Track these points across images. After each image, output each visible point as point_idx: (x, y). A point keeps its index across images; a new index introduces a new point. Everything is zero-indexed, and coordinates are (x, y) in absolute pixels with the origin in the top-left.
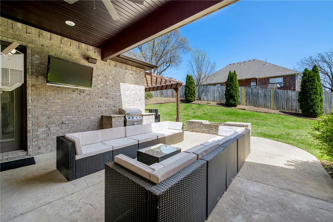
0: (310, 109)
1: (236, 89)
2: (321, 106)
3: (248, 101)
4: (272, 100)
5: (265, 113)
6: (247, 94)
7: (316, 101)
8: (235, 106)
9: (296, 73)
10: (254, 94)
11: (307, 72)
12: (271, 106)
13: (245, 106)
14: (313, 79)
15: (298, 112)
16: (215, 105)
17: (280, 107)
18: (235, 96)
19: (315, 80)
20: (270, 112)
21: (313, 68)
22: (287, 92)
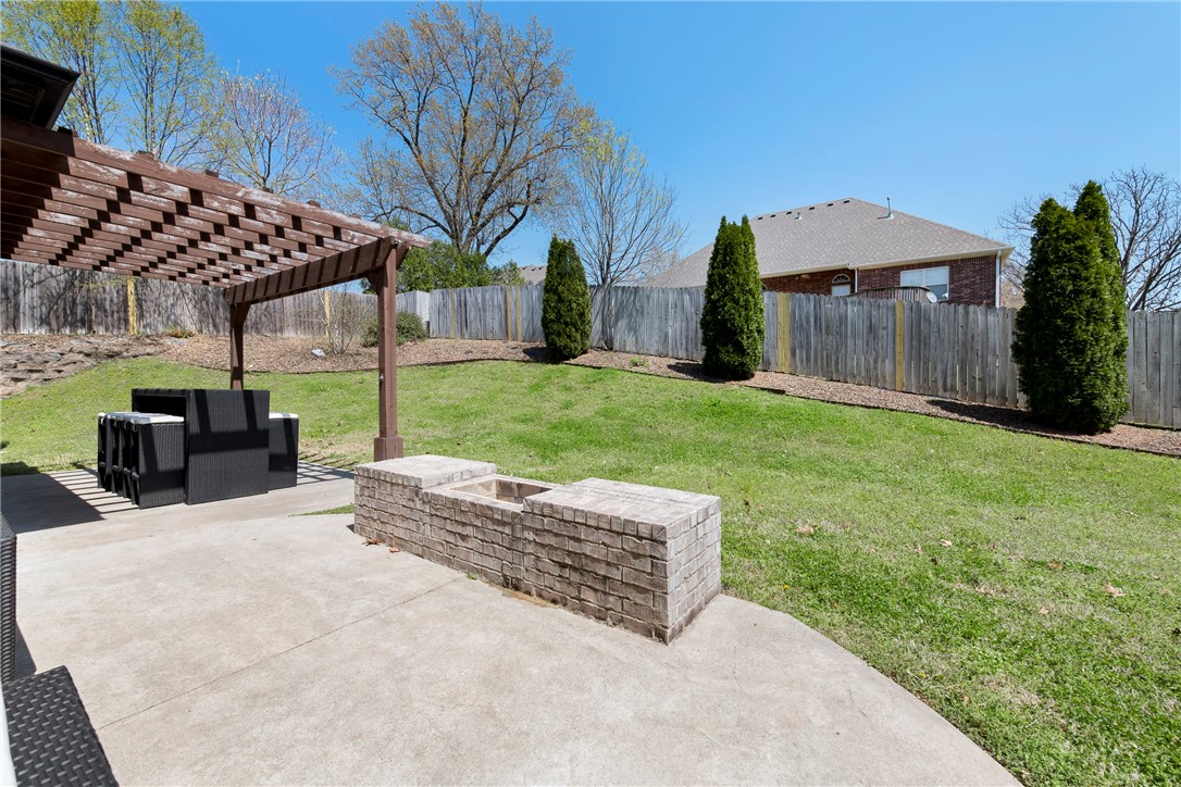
0: (1069, 391)
1: (747, 301)
2: (1118, 375)
3: (801, 353)
4: (899, 349)
5: (869, 407)
6: (797, 327)
7: (1099, 355)
8: (742, 374)
9: (997, 251)
10: (827, 321)
11: (1053, 218)
12: (898, 379)
13: (787, 377)
14: (1081, 249)
15: (1009, 406)
16: (665, 369)
17: (935, 381)
18: (742, 331)
19: (1088, 253)
20: (890, 406)
21: (1083, 196)
22: (967, 312)
